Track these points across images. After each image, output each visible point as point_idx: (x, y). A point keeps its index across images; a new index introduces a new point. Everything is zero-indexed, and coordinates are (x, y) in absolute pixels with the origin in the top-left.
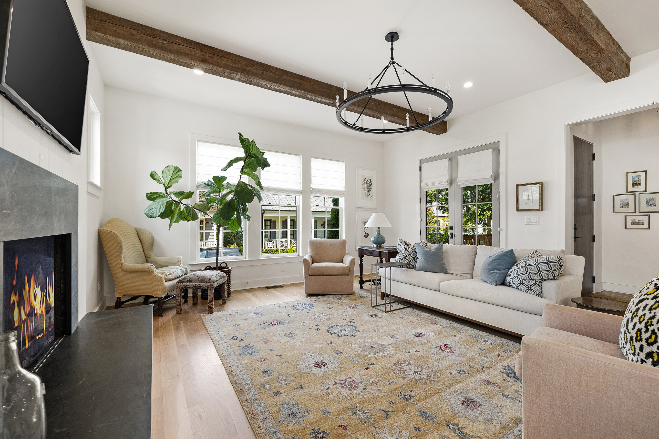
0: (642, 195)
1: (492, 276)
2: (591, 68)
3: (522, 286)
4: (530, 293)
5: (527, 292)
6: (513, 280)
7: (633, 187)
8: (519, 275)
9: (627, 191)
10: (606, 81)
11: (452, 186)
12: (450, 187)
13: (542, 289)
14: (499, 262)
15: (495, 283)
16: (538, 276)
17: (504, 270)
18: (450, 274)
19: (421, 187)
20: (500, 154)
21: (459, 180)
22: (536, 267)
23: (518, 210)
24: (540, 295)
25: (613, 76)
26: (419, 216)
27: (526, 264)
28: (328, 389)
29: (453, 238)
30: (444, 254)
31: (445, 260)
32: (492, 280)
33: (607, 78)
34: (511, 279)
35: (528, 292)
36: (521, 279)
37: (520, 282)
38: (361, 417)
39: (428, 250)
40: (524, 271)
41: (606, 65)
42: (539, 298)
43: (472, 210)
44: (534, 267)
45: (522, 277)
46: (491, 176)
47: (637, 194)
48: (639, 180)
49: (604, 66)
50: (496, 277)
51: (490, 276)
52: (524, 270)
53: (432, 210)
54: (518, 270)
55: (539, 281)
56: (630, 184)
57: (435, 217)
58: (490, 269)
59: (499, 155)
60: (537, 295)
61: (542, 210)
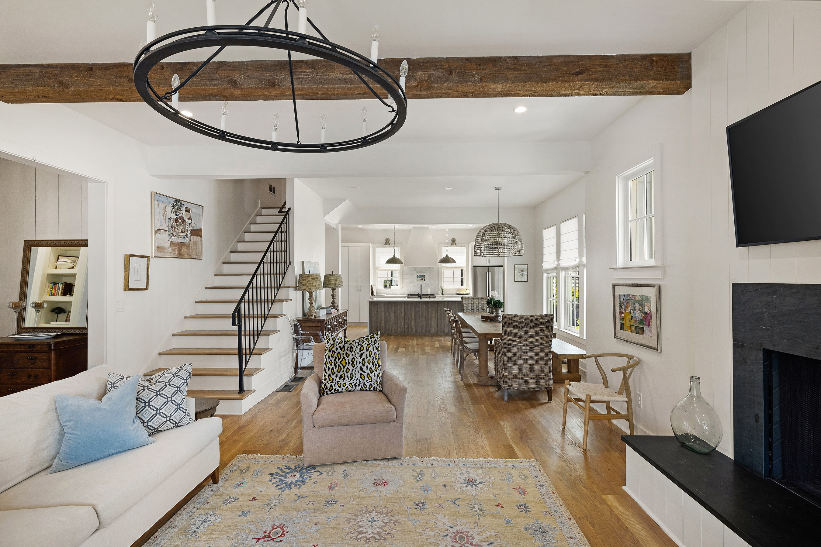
28: (492, 543)
38: (479, 507)
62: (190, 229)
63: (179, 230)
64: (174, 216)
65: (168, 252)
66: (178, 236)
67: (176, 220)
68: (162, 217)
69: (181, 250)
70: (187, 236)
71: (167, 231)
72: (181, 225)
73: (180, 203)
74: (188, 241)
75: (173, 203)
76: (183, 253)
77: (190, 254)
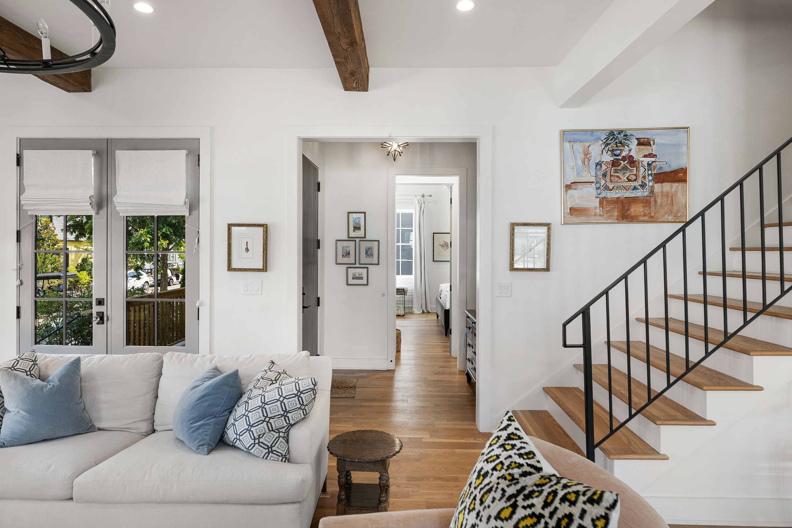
0: (361, 242)
1: (199, 434)
2: (336, 63)
3: (258, 449)
4: (272, 459)
5: (266, 458)
6: (241, 438)
7: (354, 231)
8: (252, 426)
9: (349, 237)
10: (346, 89)
11: (103, 212)
12: (97, 213)
13: (288, 443)
14: (212, 399)
15: (206, 449)
16: (282, 422)
17: (222, 415)
18: (99, 429)
19: (19, 206)
20: (200, 163)
21: (119, 200)
22: (279, 405)
23: (230, 269)
24: (286, 458)
25: (354, 85)
26: (14, 274)
27: (263, 401)
29: (103, 324)
30: (83, 384)
31: (87, 398)
32: (201, 443)
33: (348, 85)
34: (237, 434)
35: (268, 458)
36: (255, 435)
37: (255, 441)
39: (37, 386)
40: (260, 417)
41: (352, 66)
42: (287, 464)
43: (137, 236)
44: (277, 406)
45: (258, 431)
46: (185, 203)
47: (357, 240)
48: (360, 224)
49: (350, 67)
50: (207, 435)
51: (195, 434)
52: (261, 414)
53: (53, 229)
54: (250, 414)
55: (284, 430)
56: (351, 228)
57: (57, 242)
58: (194, 418)
59: (199, 165)
60: (282, 461)
61: (266, 271)
62: (650, 172)
63: (622, 177)
64: (608, 158)
65: (595, 215)
66: (618, 188)
67: (615, 164)
68: (580, 162)
69: (628, 209)
70: (643, 186)
71: (593, 182)
72: (626, 170)
73: (622, 136)
74: (646, 194)
75: (605, 139)
76: (633, 215)
77: (652, 214)
